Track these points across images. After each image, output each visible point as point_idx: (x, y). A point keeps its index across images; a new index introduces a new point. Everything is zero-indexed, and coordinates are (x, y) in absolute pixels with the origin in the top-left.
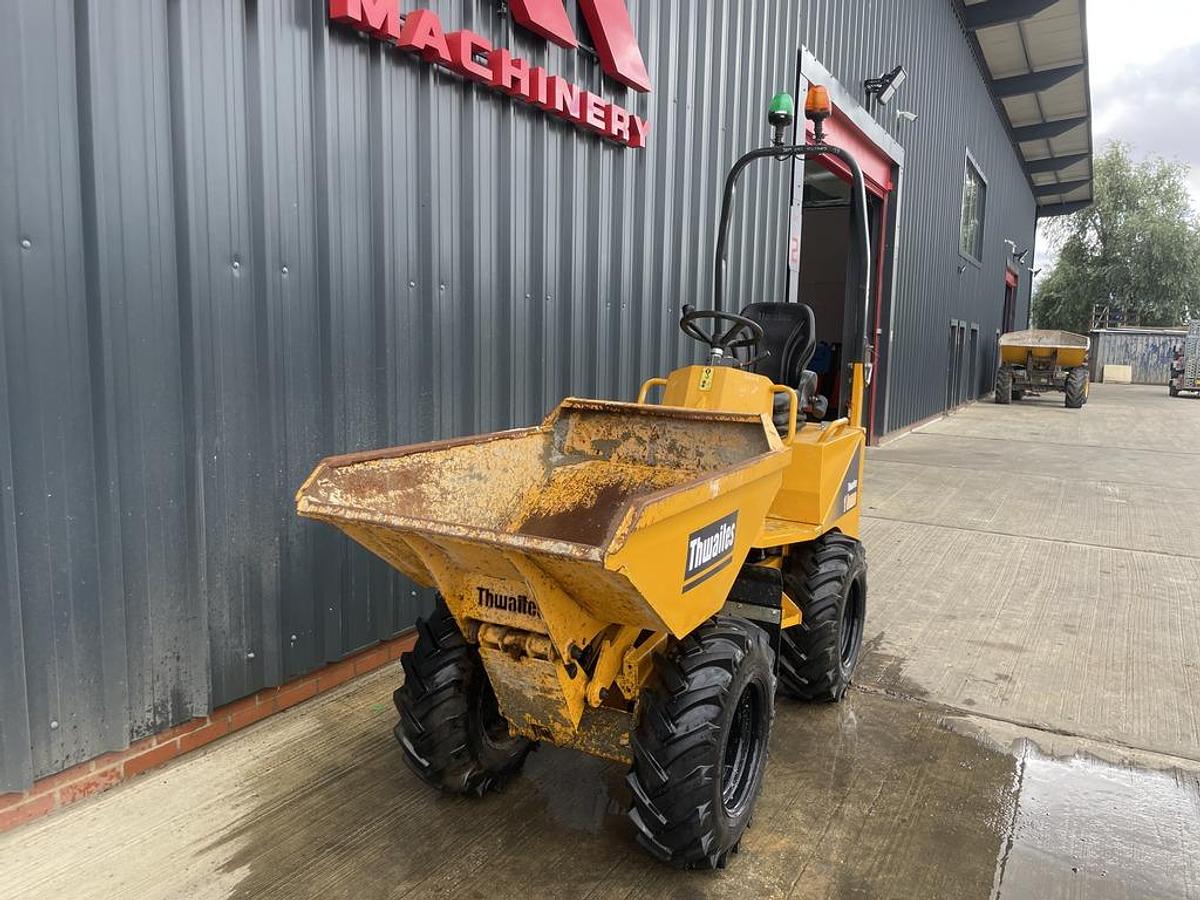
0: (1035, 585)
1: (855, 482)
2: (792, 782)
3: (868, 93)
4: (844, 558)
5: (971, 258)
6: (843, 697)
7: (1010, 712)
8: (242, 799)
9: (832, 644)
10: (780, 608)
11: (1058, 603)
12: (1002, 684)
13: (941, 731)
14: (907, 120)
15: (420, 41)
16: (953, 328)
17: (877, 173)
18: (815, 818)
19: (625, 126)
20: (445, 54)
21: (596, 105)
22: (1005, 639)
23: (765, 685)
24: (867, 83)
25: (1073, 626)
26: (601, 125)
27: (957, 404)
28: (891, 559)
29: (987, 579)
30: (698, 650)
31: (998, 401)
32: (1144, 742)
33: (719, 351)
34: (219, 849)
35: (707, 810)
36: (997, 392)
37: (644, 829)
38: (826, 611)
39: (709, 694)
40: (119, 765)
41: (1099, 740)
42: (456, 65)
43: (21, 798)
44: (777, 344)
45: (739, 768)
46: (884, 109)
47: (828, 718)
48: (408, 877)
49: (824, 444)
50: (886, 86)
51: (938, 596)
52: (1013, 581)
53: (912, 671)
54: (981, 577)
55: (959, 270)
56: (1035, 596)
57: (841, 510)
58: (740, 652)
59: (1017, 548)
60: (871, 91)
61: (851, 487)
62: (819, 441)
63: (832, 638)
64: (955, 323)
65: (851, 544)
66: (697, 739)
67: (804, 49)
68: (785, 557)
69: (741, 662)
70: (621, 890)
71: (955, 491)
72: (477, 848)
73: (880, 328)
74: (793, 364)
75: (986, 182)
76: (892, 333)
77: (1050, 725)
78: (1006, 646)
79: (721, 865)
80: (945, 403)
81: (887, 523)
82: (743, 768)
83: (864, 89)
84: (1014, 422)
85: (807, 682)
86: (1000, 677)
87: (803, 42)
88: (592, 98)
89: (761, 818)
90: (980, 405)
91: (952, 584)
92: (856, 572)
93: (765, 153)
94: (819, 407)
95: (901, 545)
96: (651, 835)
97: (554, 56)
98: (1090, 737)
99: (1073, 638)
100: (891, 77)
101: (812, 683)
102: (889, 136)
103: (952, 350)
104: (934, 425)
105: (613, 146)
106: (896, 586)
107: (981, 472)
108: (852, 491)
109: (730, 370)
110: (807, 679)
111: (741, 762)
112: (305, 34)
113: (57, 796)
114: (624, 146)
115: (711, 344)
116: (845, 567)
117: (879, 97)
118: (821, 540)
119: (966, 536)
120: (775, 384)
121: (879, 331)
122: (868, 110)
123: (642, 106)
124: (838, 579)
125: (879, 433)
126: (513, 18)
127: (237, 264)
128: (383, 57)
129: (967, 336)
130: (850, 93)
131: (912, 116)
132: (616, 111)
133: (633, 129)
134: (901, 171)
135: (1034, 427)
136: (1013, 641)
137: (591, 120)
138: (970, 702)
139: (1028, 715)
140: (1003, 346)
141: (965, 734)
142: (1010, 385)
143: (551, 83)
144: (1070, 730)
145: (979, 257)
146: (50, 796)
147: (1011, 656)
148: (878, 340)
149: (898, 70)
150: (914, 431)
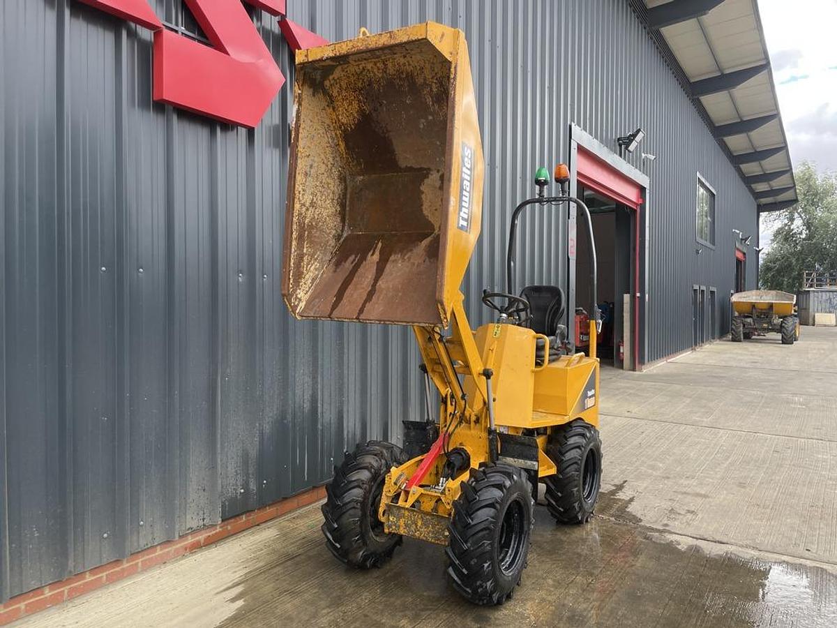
0: (727, 460)
1: (593, 391)
2: (548, 566)
3: (620, 145)
4: (583, 435)
5: (708, 244)
6: (587, 521)
7: (691, 531)
8: (238, 569)
9: (576, 487)
10: (538, 461)
11: (739, 470)
12: (689, 516)
13: (644, 540)
14: (650, 160)
16: (695, 290)
17: (630, 194)
18: (558, 584)
23: (527, 504)
24: (619, 139)
25: (744, 484)
27: (703, 341)
28: (635, 443)
29: (696, 456)
30: (484, 479)
31: (734, 340)
32: (769, 548)
33: (504, 315)
34: (227, 592)
35: (488, 567)
36: (733, 334)
37: (456, 578)
38: (572, 467)
39: (490, 502)
40: (171, 549)
41: (742, 546)
43: (122, 563)
44: (541, 310)
45: (512, 551)
46: (633, 156)
47: (577, 533)
48: (328, 607)
49: (568, 368)
50: (631, 141)
51: (661, 465)
52: (713, 456)
53: (632, 508)
54: (692, 455)
55: (697, 252)
56: (725, 465)
57: (583, 408)
58: (509, 482)
59: (721, 437)
60: (623, 144)
61: (590, 393)
62: (566, 366)
63: (576, 482)
64: (696, 287)
65: (589, 427)
66: (482, 526)
67: (573, 125)
68: (549, 436)
69: (509, 487)
70: (444, 615)
71: (688, 401)
72: (366, 594)
73: (639, 292)
74: (553, 322)
75: (715, 193)
77: (713, 538)
78: (698, 495)
79: (499, 603)
80: (695, 340)
81: (636, 421)
82: (514, 551)
83: (617, 144)
84: (741, 355)
85: (562, 510)
86: (689, 511)
87: (572, 120)
89: (527, 582)
90: (721, 342)
91: (671, 458)
92: (592, 444)
93: (532, 201)
94: (568, 346)
95: (644, 435)
96: (459, 582)
98: (736, 545)
99: (743, 490)
100: (634, 136)
101: (566, 511)
102: (637, 171)
103: (696, 308)
104: (685, 357)
106: (635, 460)
107: (709, 388)
108: (590, 397)
109: (510, 325)
110: (562, 508)
111: (513, 547)
113: (140, 564)
115: (499, 311)
116: (583, 441)
117: (626, 148)
118: (569, 424)
119: (690, 429)
120: (537, 333)
121: (638, 295)
122: (621, 155)
124: (579, 447)
125: (642, 362)
127: (240, 274)
129: (707, 296)
130: (607, 147)
131: (652, 157)
134: (647, 191)
135: (755, 358)
136: (703, 492)
138: (666, 525)
139: (701, 533)
140: (735, 302)
141: (659, 542)
142: (741, 328)
144: (725, 541)
145: (713, 243)
146: (137, 564)
147: (699, 500)
148: (637, 300)
149: (638, 131)
150: (669, 361)
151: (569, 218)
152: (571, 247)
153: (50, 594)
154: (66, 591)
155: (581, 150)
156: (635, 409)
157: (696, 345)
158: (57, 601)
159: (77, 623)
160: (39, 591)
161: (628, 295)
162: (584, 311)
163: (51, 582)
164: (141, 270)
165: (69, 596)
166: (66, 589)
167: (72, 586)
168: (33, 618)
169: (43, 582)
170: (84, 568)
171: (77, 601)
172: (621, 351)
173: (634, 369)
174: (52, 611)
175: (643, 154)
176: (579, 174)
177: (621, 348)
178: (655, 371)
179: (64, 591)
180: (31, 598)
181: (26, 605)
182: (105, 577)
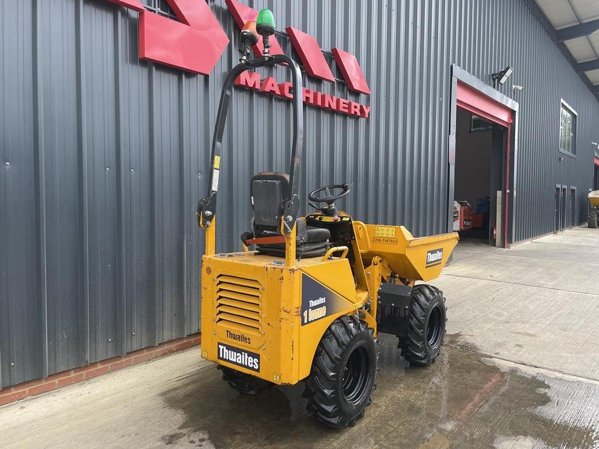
0: (558, 311)
3: (494, 80)
5: (570, 154)
7: (515, 358)
8: (195, 366)
11: (565, 319)
12: (517, 348)
13: (478, 363)
14: (520, 90)
16: (558, 189)
17: (504, 117)
19: (358, 111)
20: (278, 92)
21: (344, 103)
22: (529, 332)
24: (493, 75)
25: (566, 328)
27: (563, 227)
28: (490, 298)
29: (534, 307)
31: (590, 227)
32: (572, 372)
36: (589, 222)
40: (153, 351)
41: (551, 370)
43: (121, 358)
46: (504, 87)
50: (502, 76)
51: (505, 313)
52: (547, 309)
54: (531, 307)
55: (560, 159)
56: (555, 315)
59: (558, 296)
60: (495, 79)
64: (559, 186)
67: (454, 65)
71: (540, 269)
73: (509, 189)
75: (577, 114)
76: (515, 192)
77: (531, 364)
78: (527, 334)
80: (557, 226)
81: (496, 283)
83: (492, 79)
86: (517, 345)
87: (454, 62)
88: (342, 100)
90: (579, 228)
91: (515, 309)
95: (498, 292)
97: (326, 88)
98: (547, 369)
99: (564, 332)
100: (505, 72)
102: (509, 98)
103: (558, 202)
104: (548, 239)
105: (354, 118)
107: (560, 261)
113: (133, 360)
114: (359, 117)
117: (499, 82)
119: (535, 289)
121: (508, 191)
122: (494, 87)
125: (510, 242)
126: (308, 74)
127: (200, 174)
129: (568, 194)
130: (483, 81)
131: (521, 88)
132: (353, 104)
133: (362, 110)
134: (517, 114)
136: (532, 332)
138: (497, 354)
139: (523, 360)
140: (590, 198)
142: (596, 218)
143: (323, 97)
144: (539, 366)
145: (574, 152)
146: (131, 359)
147: (528, 338)
148: (507, 196)
149: (507, 69)
150: (533, 241)
151: (449, 134)
153: (74, 375)
154: (85, 374)
155: (461, 83)
156: (497, 274)
157: (557, 229)
158: (78, 381)
159: (89, 393)
160: (68, 372)
161: (501, 191)
162: (468, 204)
163: (75, 367)
164: (132, 170)
165: (86, 377)
166: (84, 372)
167: (88, 371)
168: (63, 389)
169: (70, 367)
170: (96, 359)
171: (91, 380)
172: (495, 233)
173: (503, 247)
174: (76, 385)
175: (514, 86)
176: (458, 101)
177: (494, 230)
178: (520, 249)
179: (83, 374)
180: (62, 377)
181: (59, 381)
182: (110, 367)
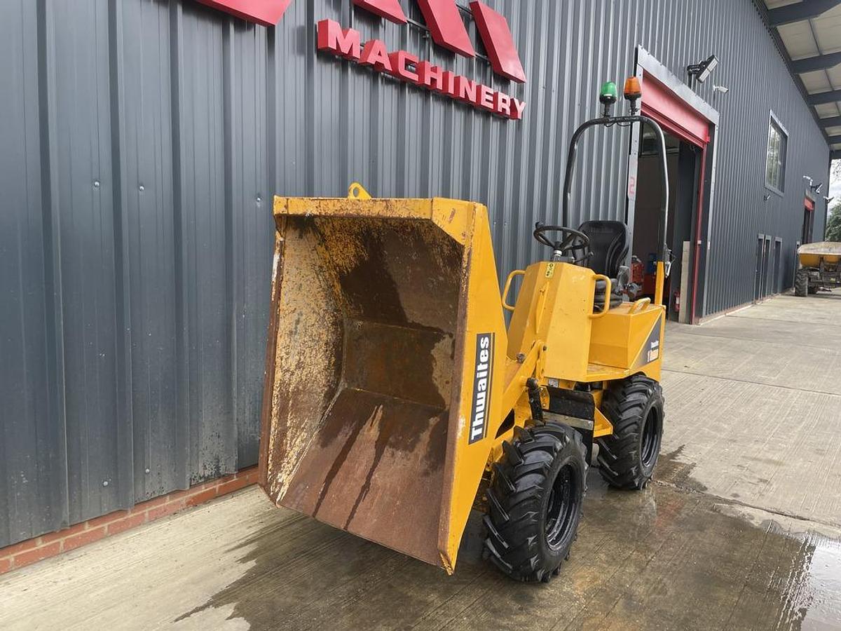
0: (799, 423)
1: (657, 342)
2: (601, 537)
3: (690, 75)
4: (645, 392)
5: (776, 190)
6: (644, 487)
7: (765, 503)
8: (253, 523)
9: (634, 449)
10: (594, 420)
11: (815, 435)
12: (762, 485)
13: (711, 512)
14: (721, 92)
15: (372, 59)
16: (760, 240)
17: (697, 130)
18: (612, 560)
19: (507, 107)
20: (388, 66)
21: (487, 93)
22: (770, 457)
23: (580, 469)
24: (689, 68)
25: (823, 450)
26: (491, 106)
27: (764, 296)
28: (695, 401)
29: (764, 417)
30: (531, 440)
31: (797, 295)
33: (559, 252)
34: (239, 550)
35: (534, 541)
36: (796, 288)
37: (494, 551)
38: (631, 426)
39: (537, 467)
40: (183, 499)
41: (826, 524)
42: (395, 73)
43: (126, 511)
44: (602, 248)
45: (561, 521)
46: (703, 86)
47: (633, 500)
48: (349, 574)
49: (632, 315)
50: (702, 70)
51: (726, 426)
52: (784, 418)
53: (697, 474)
54: (760, 416)
55: (765, 198)
56: (799, 429)
57: (645, 360)
58: (560, 444)
59: (792, 397)
60: (692, 73)
61: (653, 345)
62: (629, 312)
63: (634, 445)
64: (762, 236)
65: (652, 383)
66: (527, 494)
67: (640, 47)
68: (605, 391)
69: (560, 450)
70: (480, 590)
71: (751, 357)
72: (392, 560)
73: (701, 240)
74: (614, 263)
75: (787, 134)
76: (709, 243)
77: (792, 513)
78: (769, 461)
79: (545, 580)
80: (756, 294)
81: (696, 377)
82: (563, 521)
83: (687, 72)
84: (807, 310)
85: (617, 474)
86: (761, 480)
87: (639, 42)
88: (485, 89)
89: (576, 556)
90: (783, 297)
91: (737, 419)
92: (654, 402)
94: (631, 291)
95: (704, 392)
96: (498, 556)
97: (460, 63)
98: (819, 521)
99: (821, 458)
100: (707, 63)
101: (621, 476)
102: (707, 104)
103: (759, 258)
104: (745, 311)
105: (500, 119)
106: (695, 419)
107: (774, 345)
108: (653, 349)
109: (565, 264)
110: (617, 472)
111: (562, 518)
112: (303, 59)
113: (147, 515)
114: (508, 118)
115: (553, 247)
116: (645, 398)
117: (697, 77)
118: (629, 379)
119: (756, 388)
120: (596, 273)
121: (699, 242)
122: (690, 86)
123: (520, 92)
124: (639, 405)
125: (699, 315)
126: (433, 41)
127: (259, 199)
128: (350, 70)
129: (772, 247)
130: (676, 75)
131: (724, 90)
132: (501, 96)
133: (513, 107)
134: (716, 128)
135: (822, 313)
136: (776, 458)
137: (484, 103)
138: (736, 495)
139: (778, 506)
140: (801, 254)
141: (728, 515)
142: (807, 282)
143: (457, 80)
144: (806, 517)
145: (782, 189)
146: (143, 514)
147: (772, 468)
148: (698, 249)
149: (711, 59)
150: (727, 314)
151: (630, 154)
152: (631, 185)
153: (42, 546)
154: (62, 543)
155: (648, 78)
156: (693, 364)
157: (757, 299)
158: (51, 554)
159: (70, 579)
160: (30, 542)
161: (689, 242)
162: (638, 260)
163: (43, 533)
164: (142, 188)
165: (64, 547)
166: (62, 540)
167: (67, 537)
168: (24, 571)
169: (34, 533)
170: (81, 517)
171: (74, 554)
172: (677, 302)
173: (690, 323)
174: (45, 564)
175: (714, 86)
176: (643, 105)
177: (677, 299)
178: (712, 325)
179: (59, 543)
180: (21, 550)
181: (16, 558)
182: (106, 529)
